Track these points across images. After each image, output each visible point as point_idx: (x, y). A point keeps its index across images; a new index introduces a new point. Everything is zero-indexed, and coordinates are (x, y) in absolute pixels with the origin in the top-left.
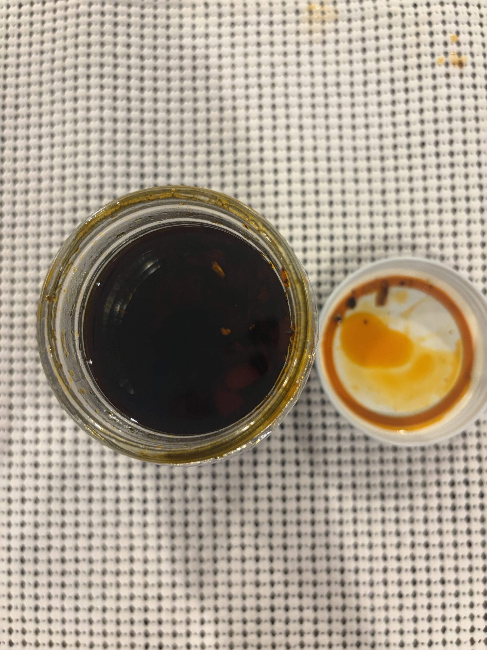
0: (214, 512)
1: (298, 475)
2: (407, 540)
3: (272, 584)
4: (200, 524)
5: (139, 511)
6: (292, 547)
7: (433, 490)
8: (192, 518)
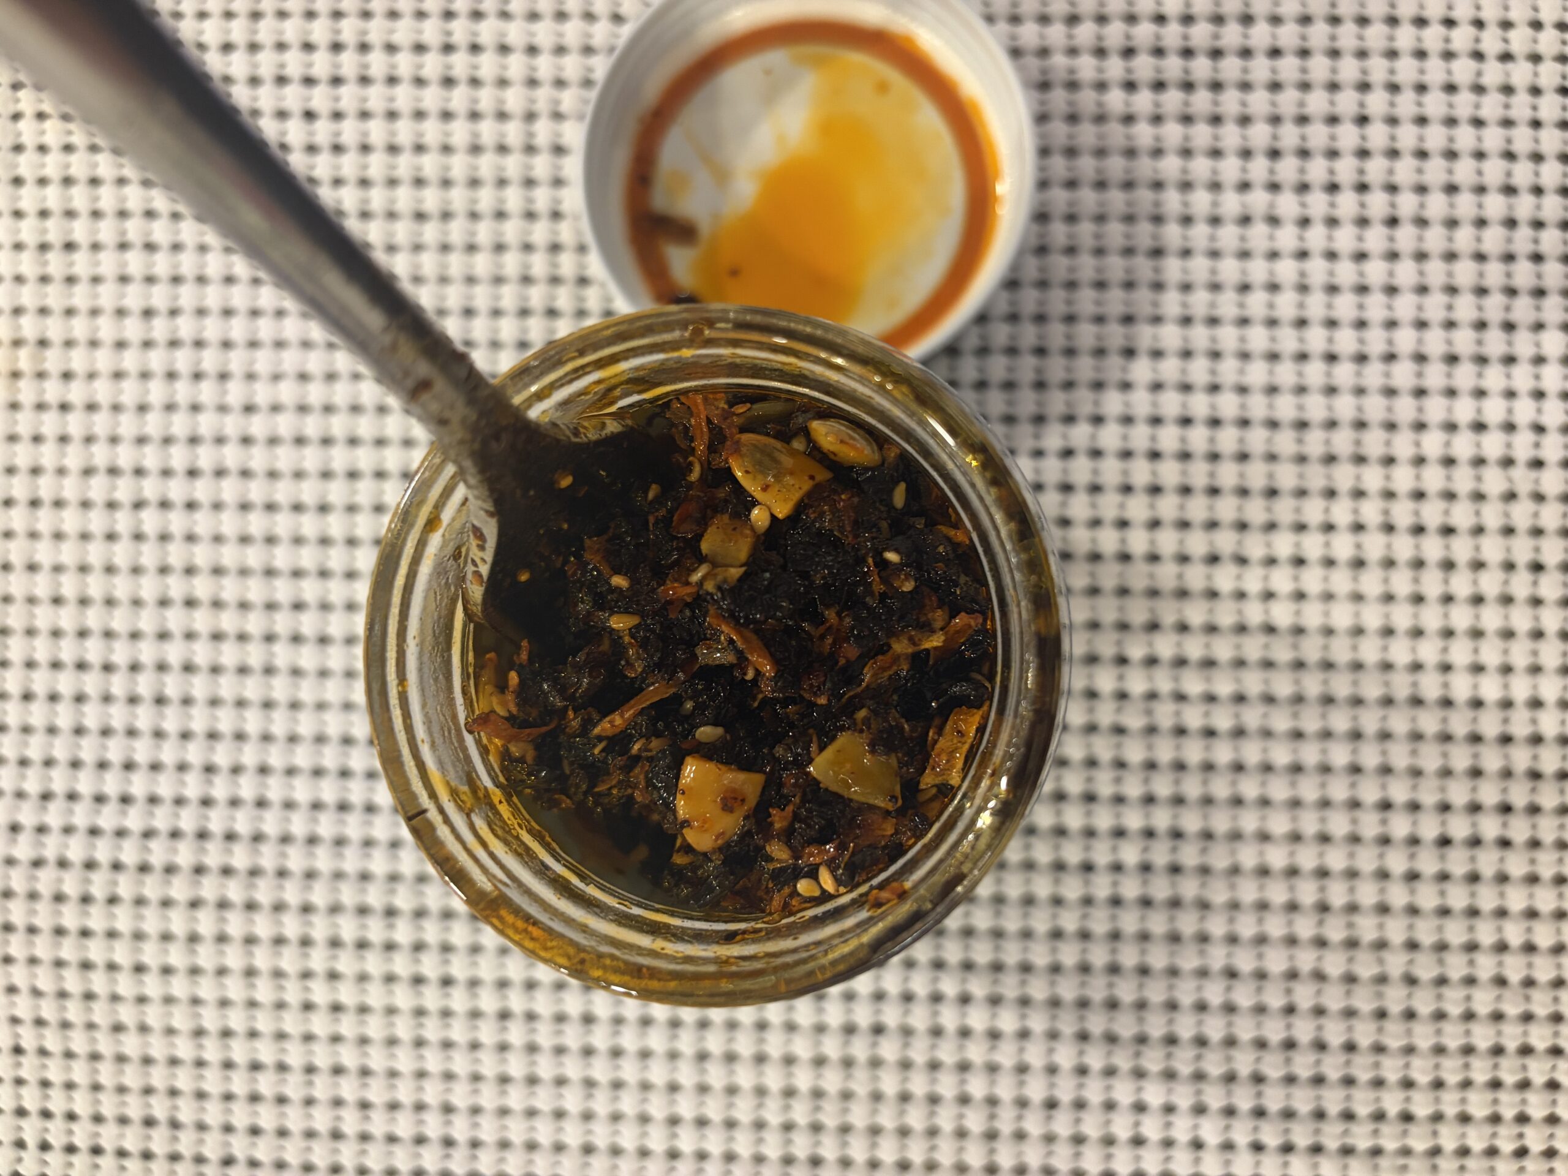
0: (1181, 662)
1: (1096, 453)
2: (1258, 199)
3: (1358, 528)
4: (1211, 698)
5: (1174, 850)
6: (1271, 476)
7: (1143, 133)
8: (1193, 718)
